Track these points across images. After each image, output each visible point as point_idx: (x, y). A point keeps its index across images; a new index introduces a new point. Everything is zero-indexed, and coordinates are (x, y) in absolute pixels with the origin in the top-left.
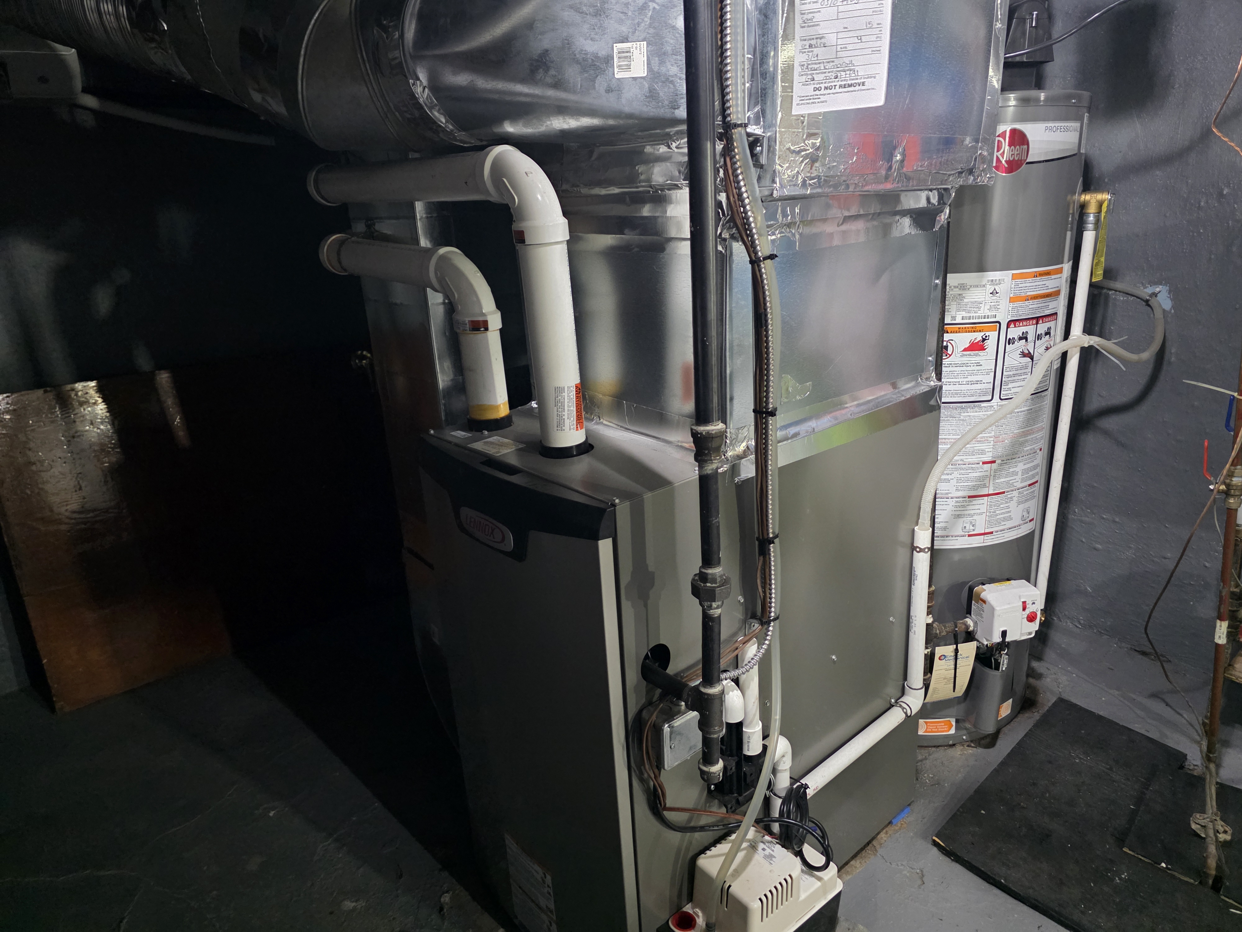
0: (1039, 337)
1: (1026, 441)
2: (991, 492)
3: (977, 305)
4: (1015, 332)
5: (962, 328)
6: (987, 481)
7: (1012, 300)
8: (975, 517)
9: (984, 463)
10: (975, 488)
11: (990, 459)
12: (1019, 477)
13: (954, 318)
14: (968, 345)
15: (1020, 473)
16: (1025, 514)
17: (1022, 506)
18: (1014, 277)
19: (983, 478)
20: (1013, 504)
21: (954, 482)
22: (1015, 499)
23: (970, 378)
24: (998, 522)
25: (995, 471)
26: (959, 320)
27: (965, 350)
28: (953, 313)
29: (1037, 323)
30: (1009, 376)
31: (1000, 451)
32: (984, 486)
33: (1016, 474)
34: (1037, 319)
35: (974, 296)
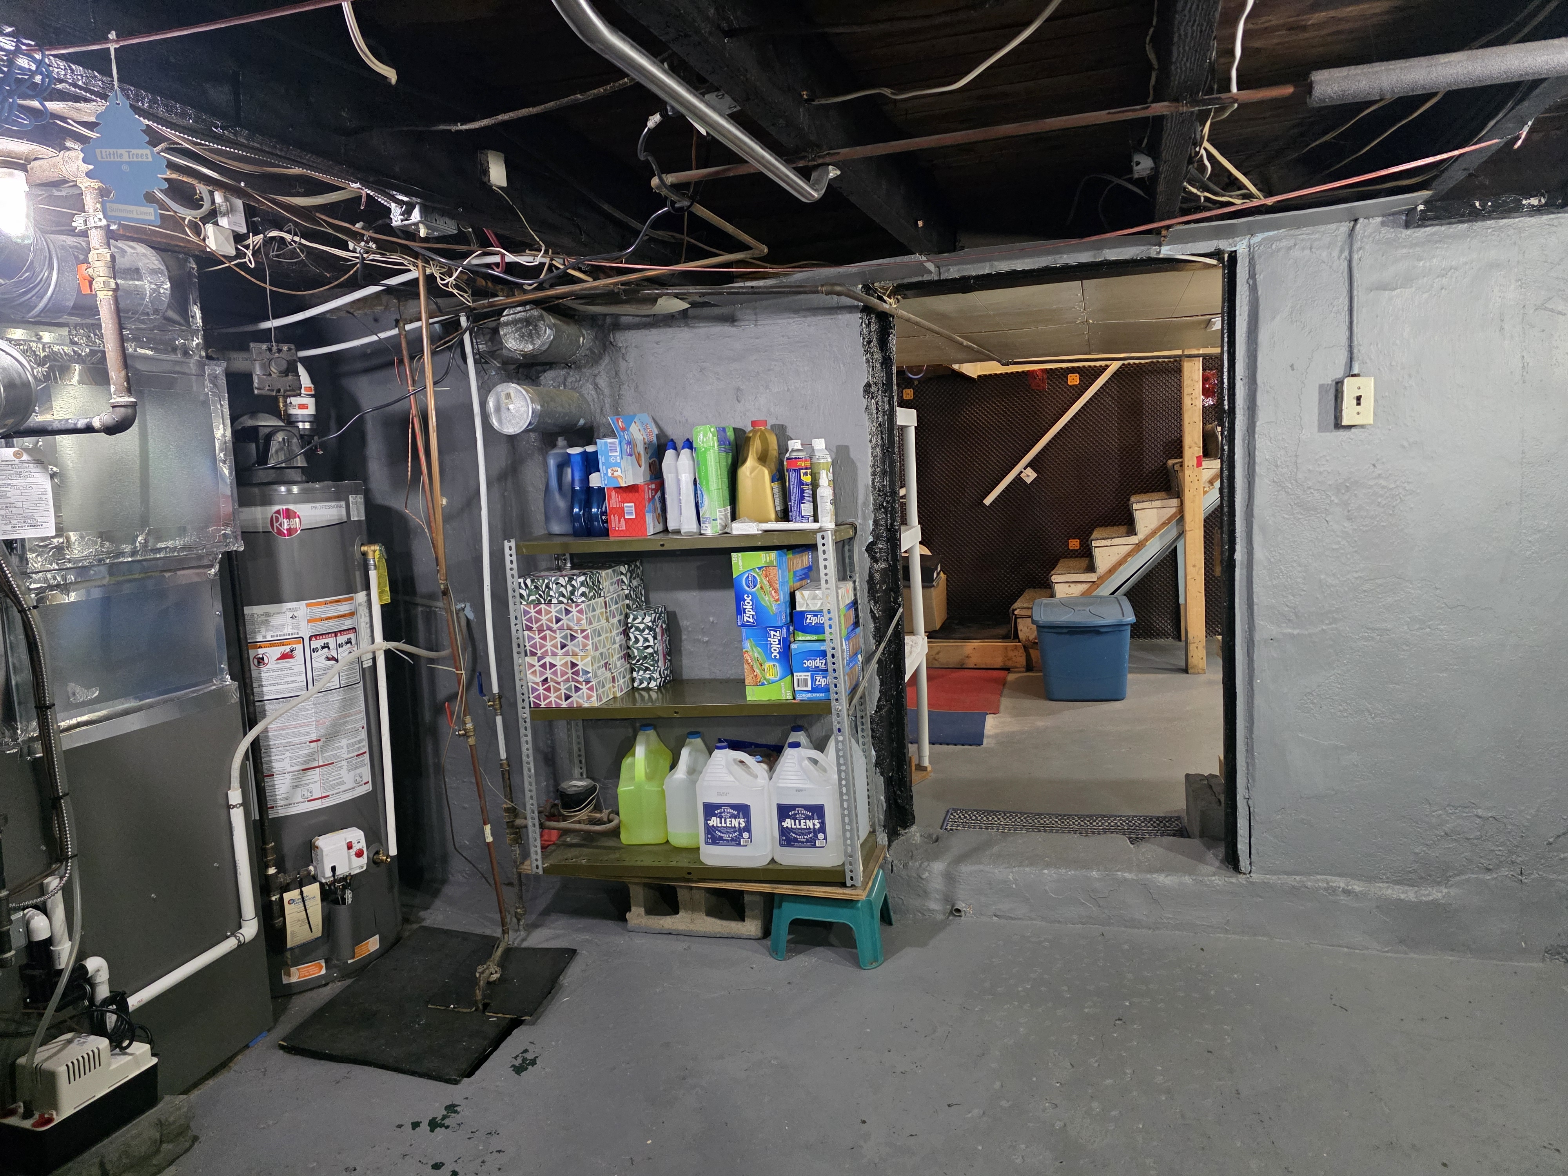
0: (341, 645)
1: (346, 722)
2: (321, 764)
3: (282, 627)
4: (317, 643)
5: (273, 644)
6: (316, 756)
7: (309, 621)
8: (311, 786)
9: (310, 742)
10: (306, 762)
11: (315, 738)
12: (345, 749)
13: (265, 637)
14: (279, 656)
15: (345, 747)
16: (358, 778)
17: (352, 773)
18: (308, 605)
19: (312, 754)
20: (344, 772)
21: (287, 760)
22: (345, 767)
23: (286, 680)
24: (333, 787)
25: (321, 747)
26: (269, 638)
27: (278, 659)
28: (263, 633)
29: (336, 636)
30: (319, 676)
31: (323, 731)
32: (314, 760)
33: (342, 748)
34: (336, 634)
35: (276, 621)
